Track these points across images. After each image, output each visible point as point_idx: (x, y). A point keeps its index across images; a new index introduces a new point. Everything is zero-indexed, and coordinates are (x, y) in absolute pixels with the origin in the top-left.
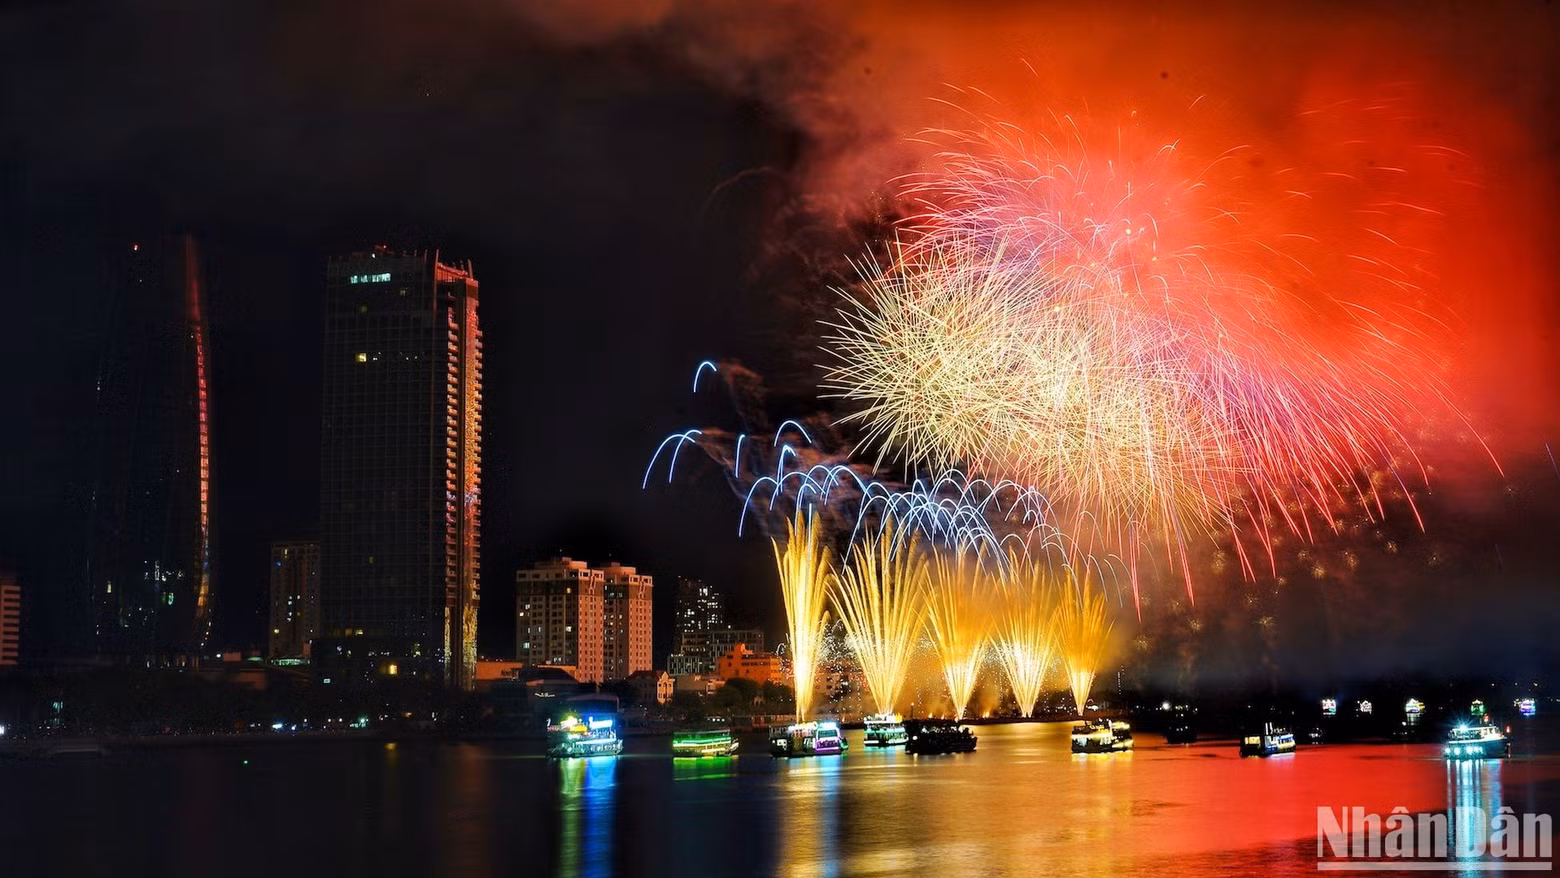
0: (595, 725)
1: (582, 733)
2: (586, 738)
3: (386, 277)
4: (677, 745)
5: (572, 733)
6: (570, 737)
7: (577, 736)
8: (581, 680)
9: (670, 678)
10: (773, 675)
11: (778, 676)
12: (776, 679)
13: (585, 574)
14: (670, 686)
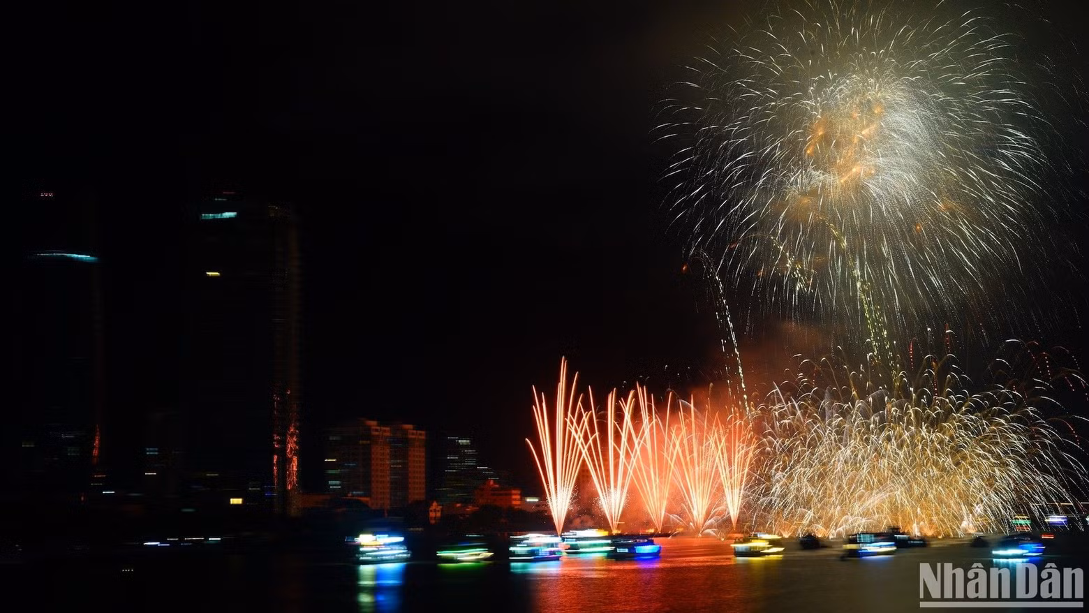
1: (374, 546)
3: (232, 214)
4: (440, 554)
5: (366, 546)
6: (364, 549)
8: (373, 507)
9: (438, 505)
10: (514, 503)
11: (518, 503)
12: (516, 505)
13: (377, 430)
14: (438, 511)
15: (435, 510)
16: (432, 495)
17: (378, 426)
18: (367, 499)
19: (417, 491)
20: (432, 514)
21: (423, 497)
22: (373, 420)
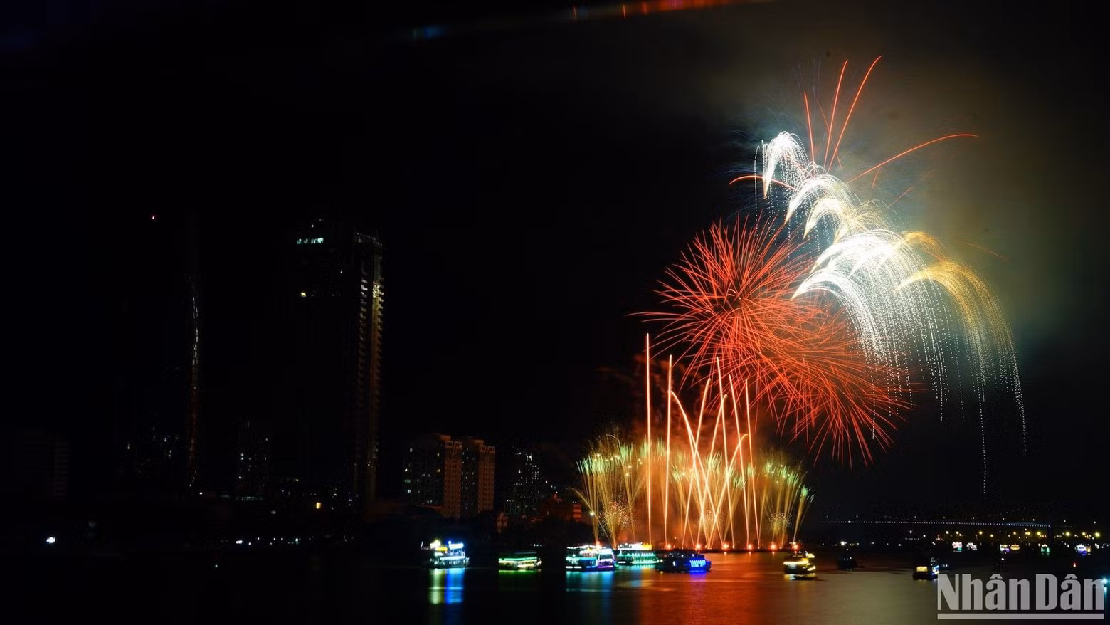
0: (453, 546)
1: (443, 552)
2: (445, 555)
3: (320, 240)
4: (501, 561)
5: (439, 552)
6: (437, 554)
7: (441, 554)
8: (445, 516)
9: (505, 515)
10: (575, 516)
11: (579, 516)
12: (577, 518)
13: (450, 444)
14: (505, 521)
15: (502, 521)
16: (499, 505)
17: (451, 440)
18: (440, 507)
19: (485, 501)
20: (499, 524)
21: (491, 508)
22: (447, 434)
